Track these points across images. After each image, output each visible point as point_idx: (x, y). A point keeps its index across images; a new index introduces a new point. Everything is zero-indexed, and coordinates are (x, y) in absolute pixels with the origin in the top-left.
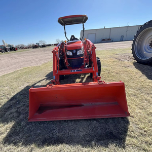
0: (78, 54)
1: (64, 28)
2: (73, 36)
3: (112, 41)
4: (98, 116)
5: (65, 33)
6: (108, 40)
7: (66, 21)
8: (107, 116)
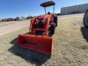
0: (42, 22)
1: (45, 8)
2: (49, 12)
3: (80, 13)
4: (38, 51)
5: (45, 11)
6: (77, 12)
7: (44, 5)
8: (42, 52)
